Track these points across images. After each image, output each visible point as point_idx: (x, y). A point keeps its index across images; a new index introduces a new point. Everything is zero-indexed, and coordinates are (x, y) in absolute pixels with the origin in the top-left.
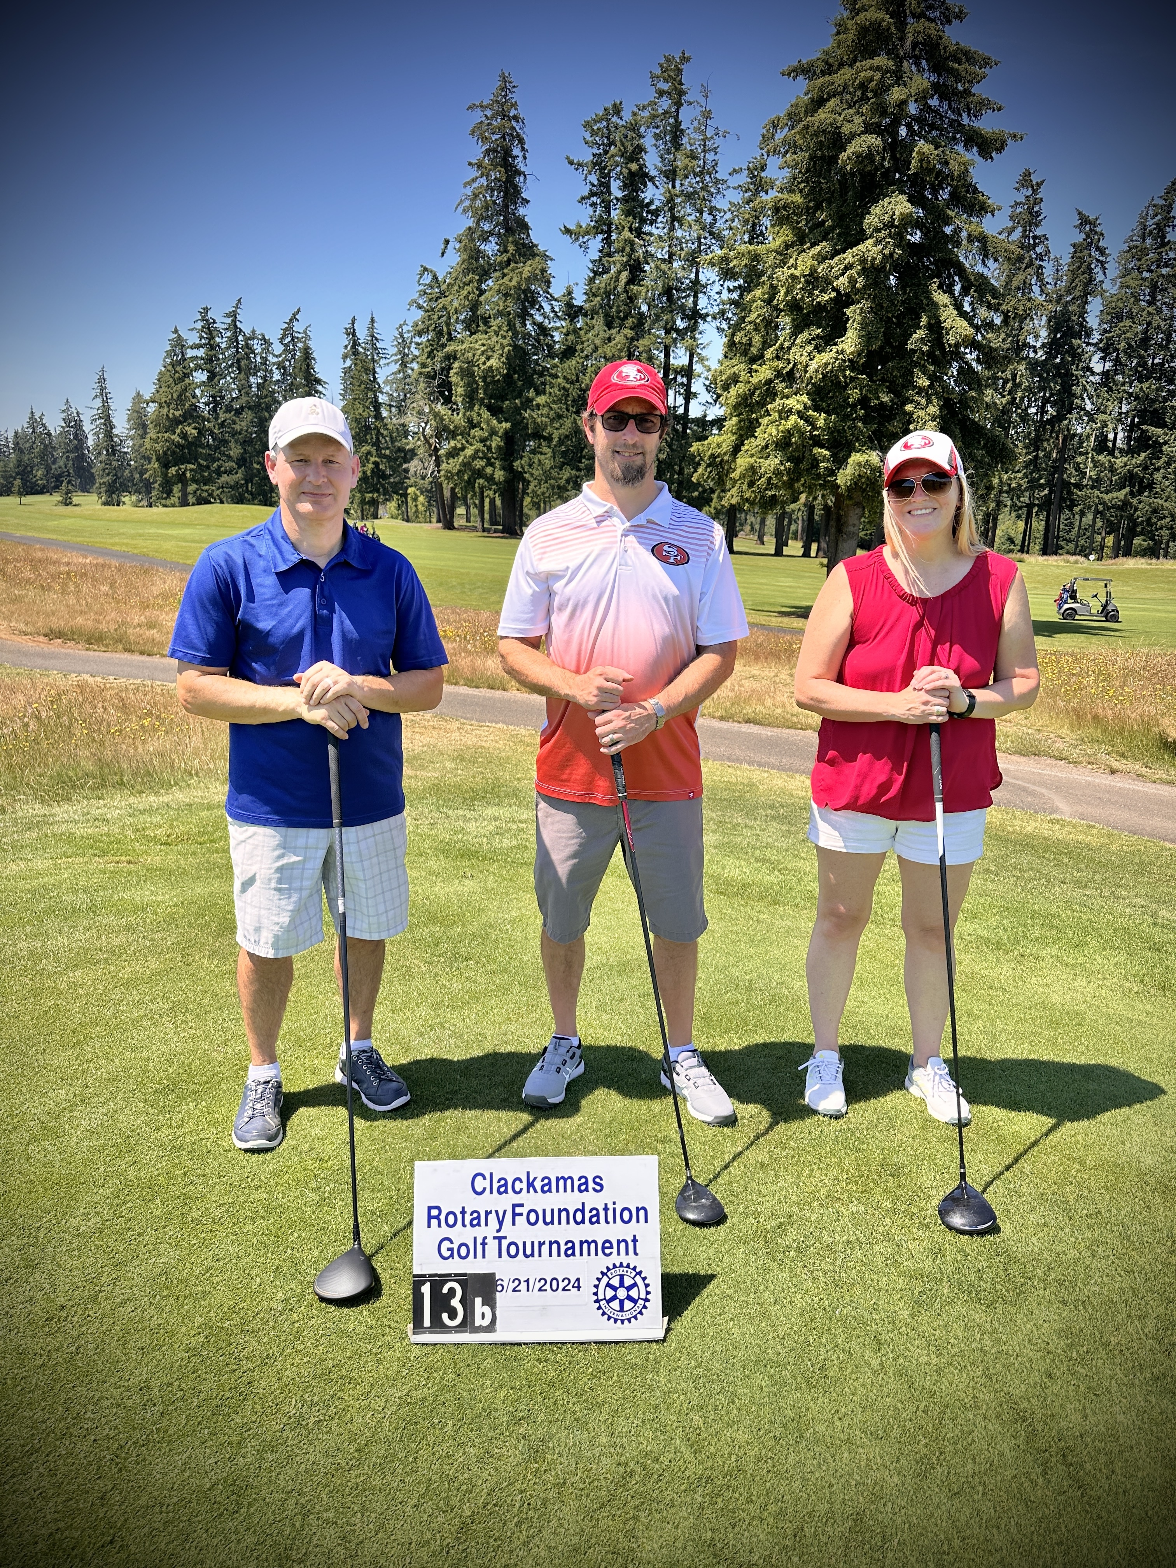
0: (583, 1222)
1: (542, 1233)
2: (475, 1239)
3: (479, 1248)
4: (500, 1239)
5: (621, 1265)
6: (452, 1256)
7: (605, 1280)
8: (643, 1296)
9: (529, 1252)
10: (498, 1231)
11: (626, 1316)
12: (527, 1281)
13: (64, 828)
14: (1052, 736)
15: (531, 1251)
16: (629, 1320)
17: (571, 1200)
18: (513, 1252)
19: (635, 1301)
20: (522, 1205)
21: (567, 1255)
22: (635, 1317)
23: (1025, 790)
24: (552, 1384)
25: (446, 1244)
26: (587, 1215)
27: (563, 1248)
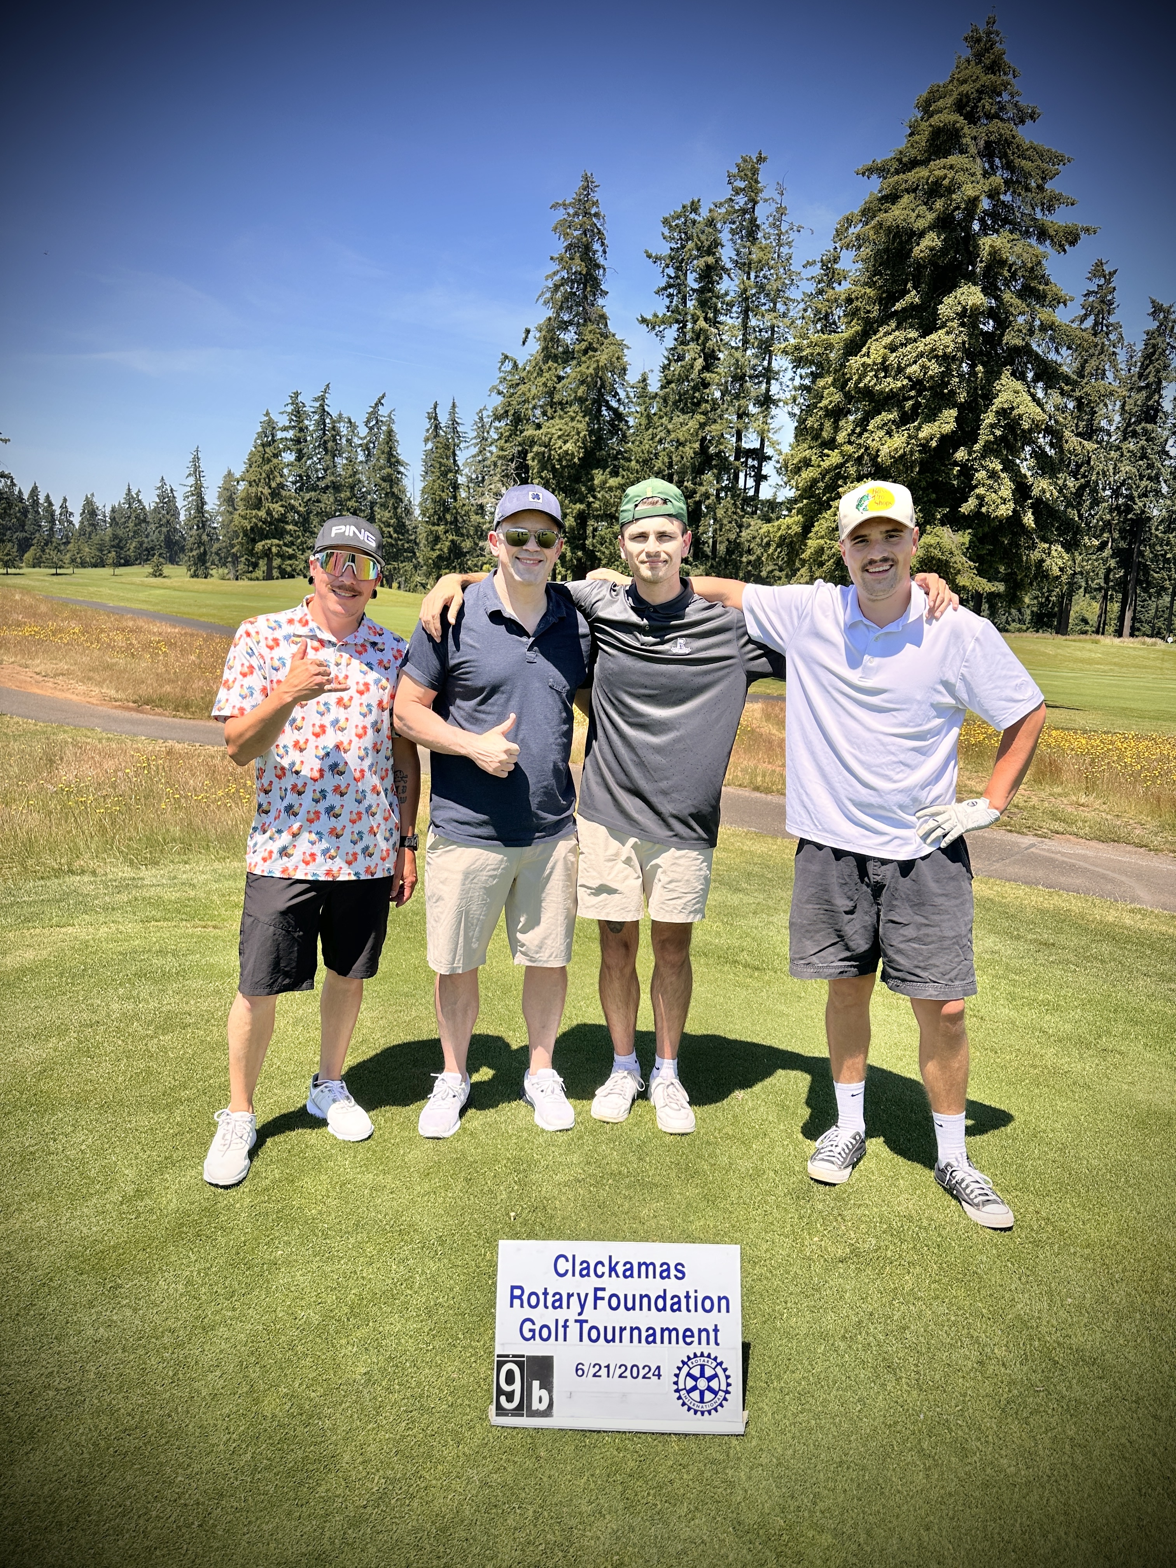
0: (664, 1309)
1: (622, 1318)
2: (557, 1321)
3: (561, 1330)
4: (581, 1322)
5: (702, 1355)
6: (533, 1337)
7: (685, 1369)
8: (723, 1387)
9: (610, 1337)
10: (580, 1314)
11: (706, 1407)
12: (608, 1367)
13: (152, 892)
14: (1131, 821)
15: (612, 1336)
16: (709, 1412)
17: (653, 1286)
18: (594, 1337)
19: (715, 1393)
20: (603, 1289)
21: (648, 1342)
22: (716, 1410)
23: (1104, 877)
26: (669, 1302)
27: (644, 1335)
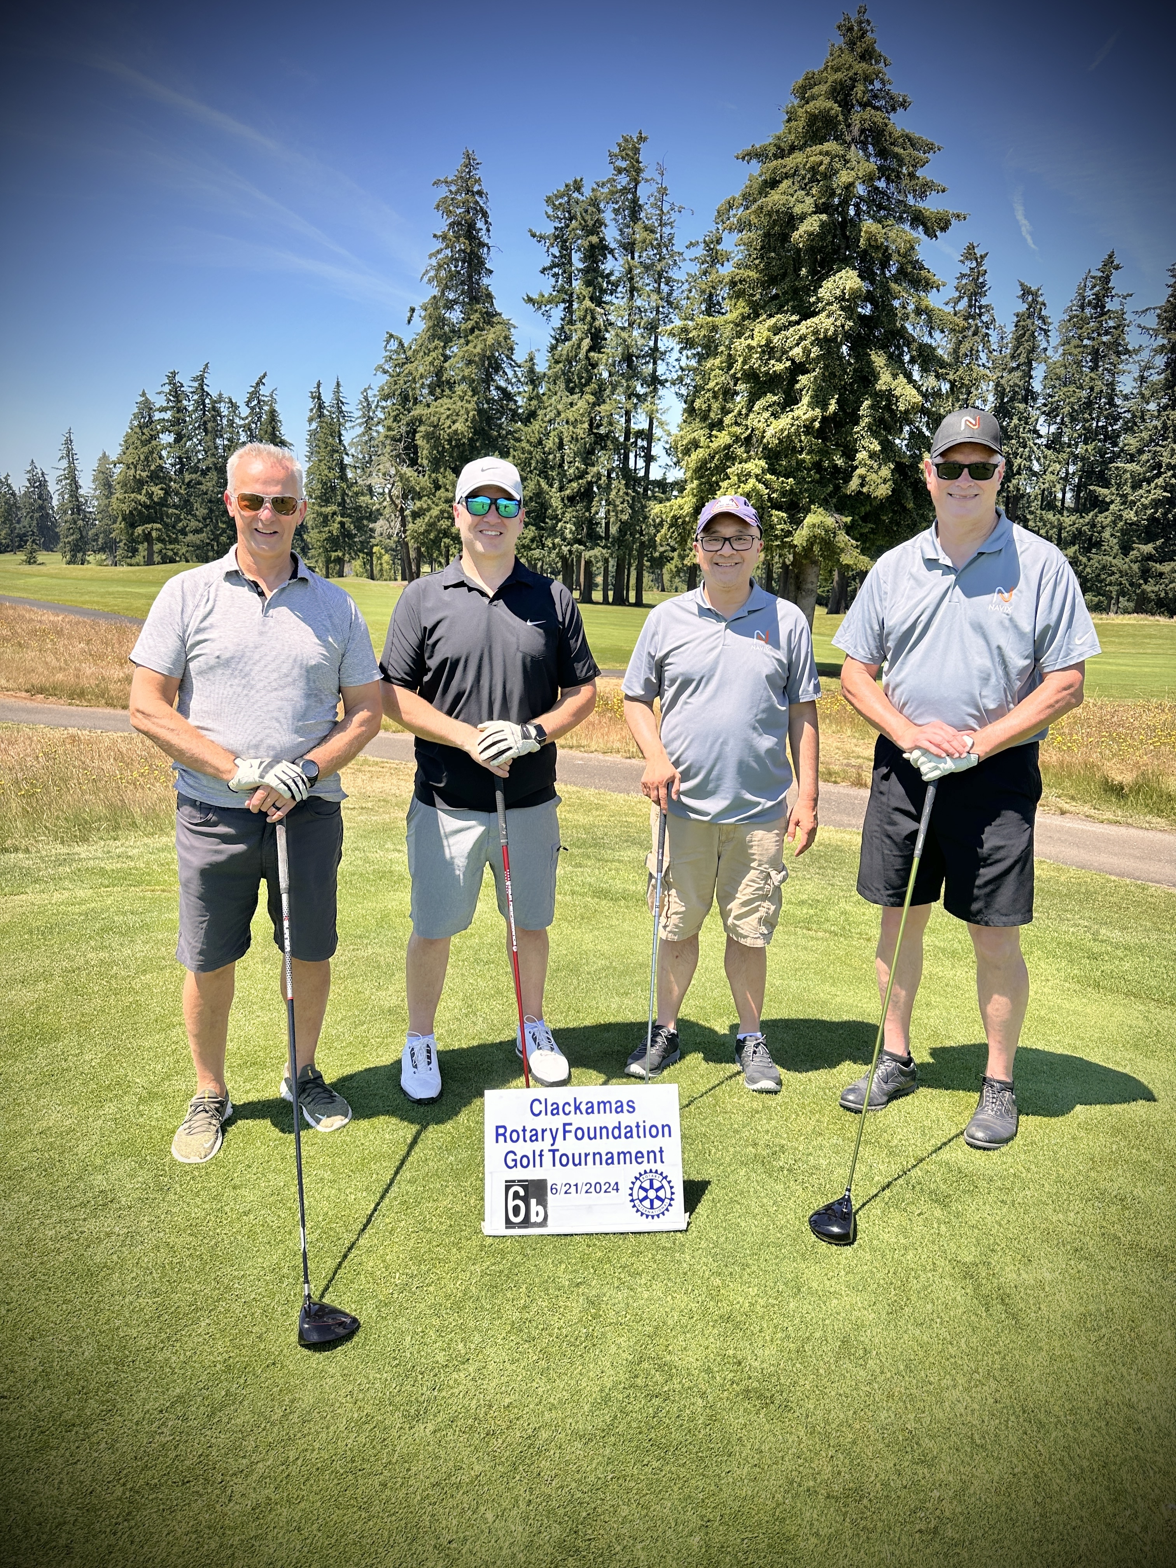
0: (620, 1137)
1: (587, 1146)
2: (534, 1151)
3: (538, 1159)
4: (554, 1151)
5: (651, 1171)
6: (516, 1165)
7: (638, 1183)
8: (669, 1196)
9: (577, 1162)
10: (552, 1145)
11: (655, 1212)
12: (576, 1185)
13: (92, 864)
15: (578, 1161)
16: (658, 1216)
17: (610, 1120)
18: (564, 1162)
19: (662, 1200)
20: (570, 1124)
21: (607, 1164)
22: (663, 1213)
24: (600, 1261)
25: (511, 1156)
26: (623, 1131)
27: (604, 1158)
